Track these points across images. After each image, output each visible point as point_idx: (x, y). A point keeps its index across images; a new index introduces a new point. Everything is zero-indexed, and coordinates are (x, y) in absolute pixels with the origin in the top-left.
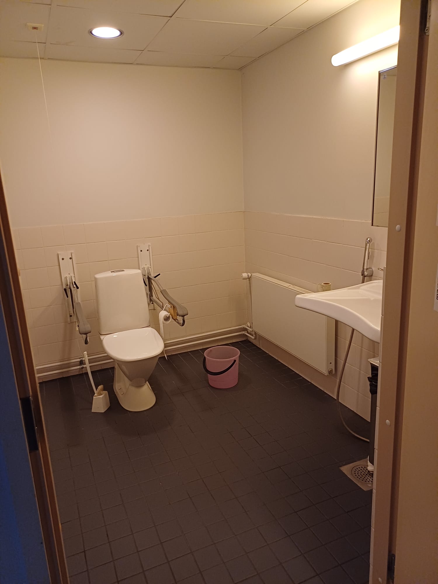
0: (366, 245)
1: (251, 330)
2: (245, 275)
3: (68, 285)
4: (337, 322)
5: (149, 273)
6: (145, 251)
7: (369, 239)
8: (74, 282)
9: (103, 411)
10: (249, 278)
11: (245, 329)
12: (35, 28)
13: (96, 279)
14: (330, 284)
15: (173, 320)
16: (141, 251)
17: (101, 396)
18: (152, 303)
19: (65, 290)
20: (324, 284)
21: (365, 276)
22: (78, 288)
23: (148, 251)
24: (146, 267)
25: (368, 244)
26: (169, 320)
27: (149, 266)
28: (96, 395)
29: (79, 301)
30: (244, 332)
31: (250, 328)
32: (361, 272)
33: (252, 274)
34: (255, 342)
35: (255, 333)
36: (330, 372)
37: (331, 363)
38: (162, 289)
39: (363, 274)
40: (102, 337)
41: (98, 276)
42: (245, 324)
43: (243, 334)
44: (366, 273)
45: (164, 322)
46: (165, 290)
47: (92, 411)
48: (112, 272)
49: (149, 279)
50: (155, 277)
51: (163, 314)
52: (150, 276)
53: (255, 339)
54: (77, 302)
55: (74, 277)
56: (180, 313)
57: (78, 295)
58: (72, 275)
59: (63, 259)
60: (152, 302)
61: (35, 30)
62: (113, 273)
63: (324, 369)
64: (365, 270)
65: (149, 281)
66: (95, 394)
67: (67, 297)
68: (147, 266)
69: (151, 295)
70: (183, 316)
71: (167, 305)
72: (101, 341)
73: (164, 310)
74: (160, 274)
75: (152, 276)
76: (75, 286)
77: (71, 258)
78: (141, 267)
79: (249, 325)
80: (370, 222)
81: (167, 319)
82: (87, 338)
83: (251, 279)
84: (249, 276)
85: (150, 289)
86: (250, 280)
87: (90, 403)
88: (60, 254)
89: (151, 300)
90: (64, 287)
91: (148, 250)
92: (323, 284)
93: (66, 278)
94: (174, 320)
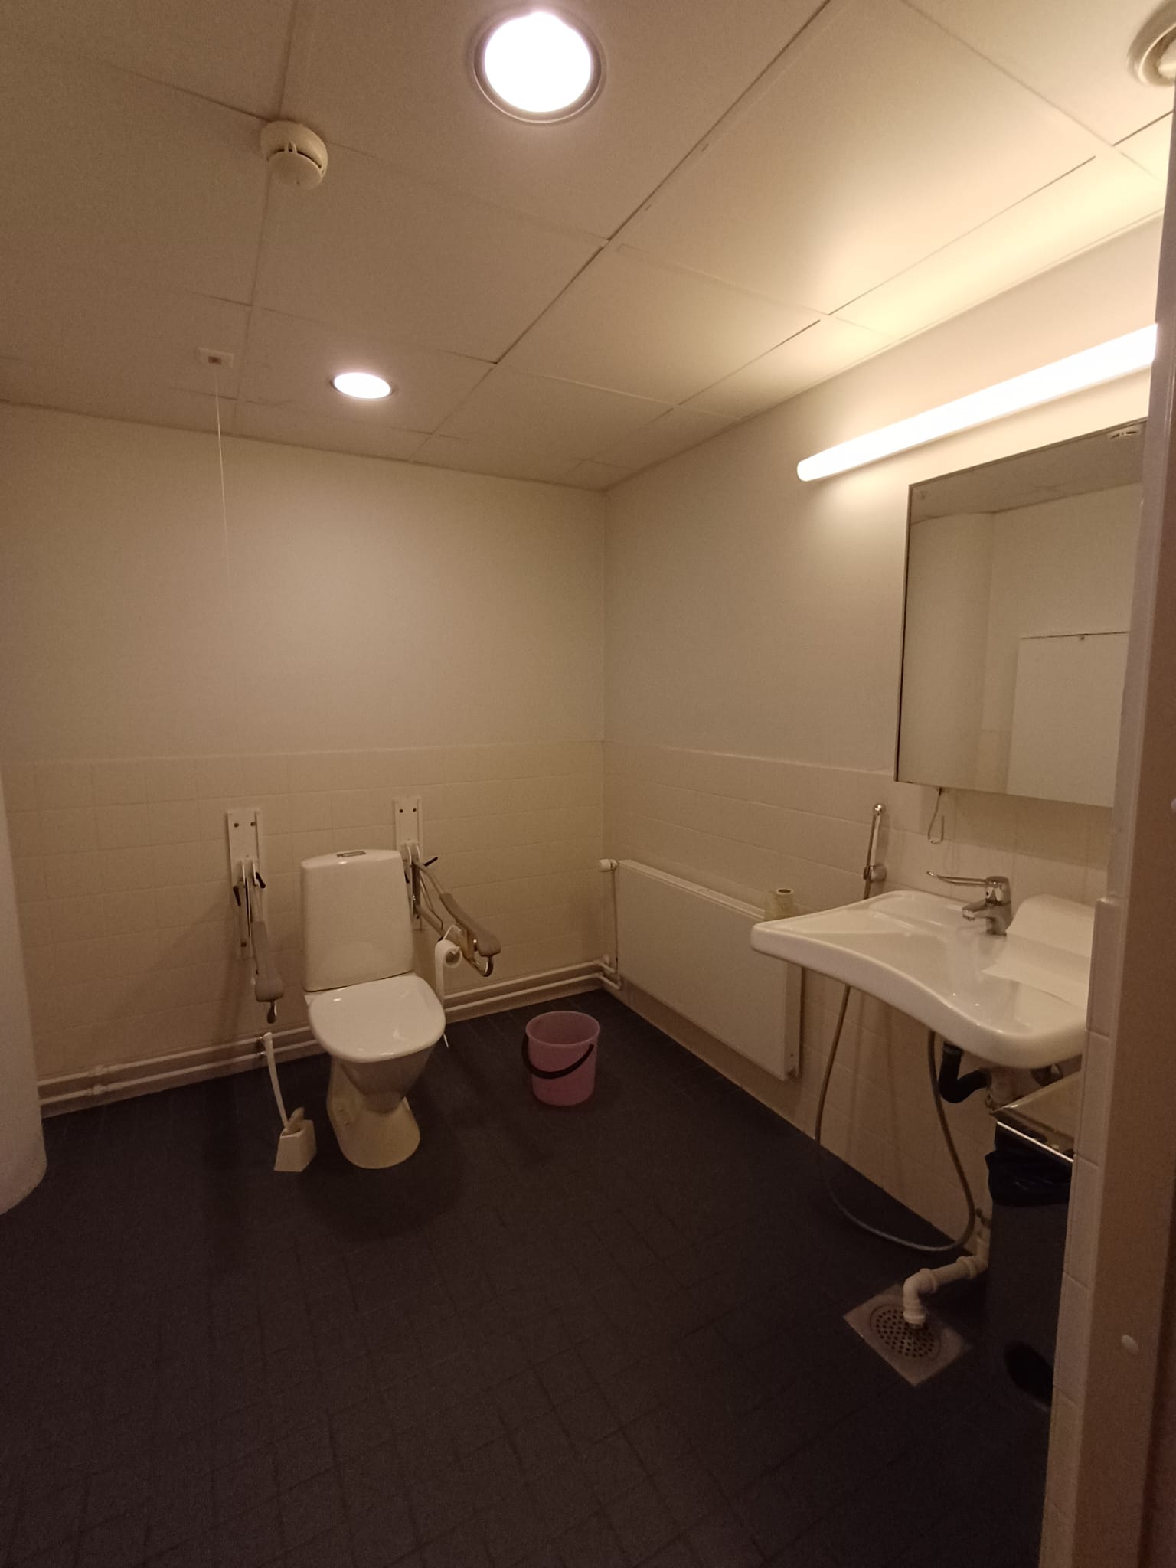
0: (875, 819)
1: (612, 970)
2: (605, 863)
3: (242, 880)
4: (804, 970)
5: (415, 856)
6: (408, 811)
7: (879, 807)
8: (257, 874)
9: (298, 1167)
10: (613, 870)
11: (600, 969)
12: (214, 360)
13: (303, 872)
14: (792, 891)
15: (466, 962)
16: (401, 811)
17: (298, 1135)
18: (418, 918)
19: (236, 890)
20: (780, 891)
21: (871, 882)
22: (263, 885)
23: (416, 812)
24: (409, 843)
25: (879, 817)
26: (456, 961)
27: (416, 841)
28: (285, 1130)
29: (265, 918)
30: (596, 975)
31: (609, 966)
32: (863, 871)
33: (621, 862)
34: (622, 997)
35: (622, 979)
36: (791, 1074)
37: (792, 1055)
38: (442, 892)
39: (867, 875)
40: (308, 998)
41: (310, 864)
42: (600, 958)
43: (596, 978)
44: (873, 875)
45: (448, 966)
46: (449, 896)
47: (276, 1169)
48: (338, 856)
49: (415, 868)
50: (427, 865)
51: (444, 947)
52: (416, 863)
53: (621, 989)
54: (258, 920)
55: (258, 862)
56: (483, 948)
57: (262, 903)
58: (253, 858)
59: (236, 825)
60: (416, 915)
61: (214, 364)
62: (341, 858)
63: (778, 1068)
64: (871, 868)
65: (414, 873)
66: (283, 1128)
67: (239, 904)
68: (411, 841)
69: (417, 902)
70: (490, 956)
71: (452, 928)
72: (305, 1007)
73: (446, 939)
74: (436, 859)
75: (422, 860)
76: (257, 881)
77: (252, 824)
78: (400, 842)
79: (607, 959)
80: (892, 773)
81: (451, 958)
82: (273, 1008)
83: (617, 870)
84: (613, 866)
85: (416, 889)
86: (613, 874)
87: (273, 1147)
88: (231, 814)
89: (416, 911)
90: (235, 883)
91: (414, 810)
92: (777, 891)
93: (240, 865)
94: (469, 961)
